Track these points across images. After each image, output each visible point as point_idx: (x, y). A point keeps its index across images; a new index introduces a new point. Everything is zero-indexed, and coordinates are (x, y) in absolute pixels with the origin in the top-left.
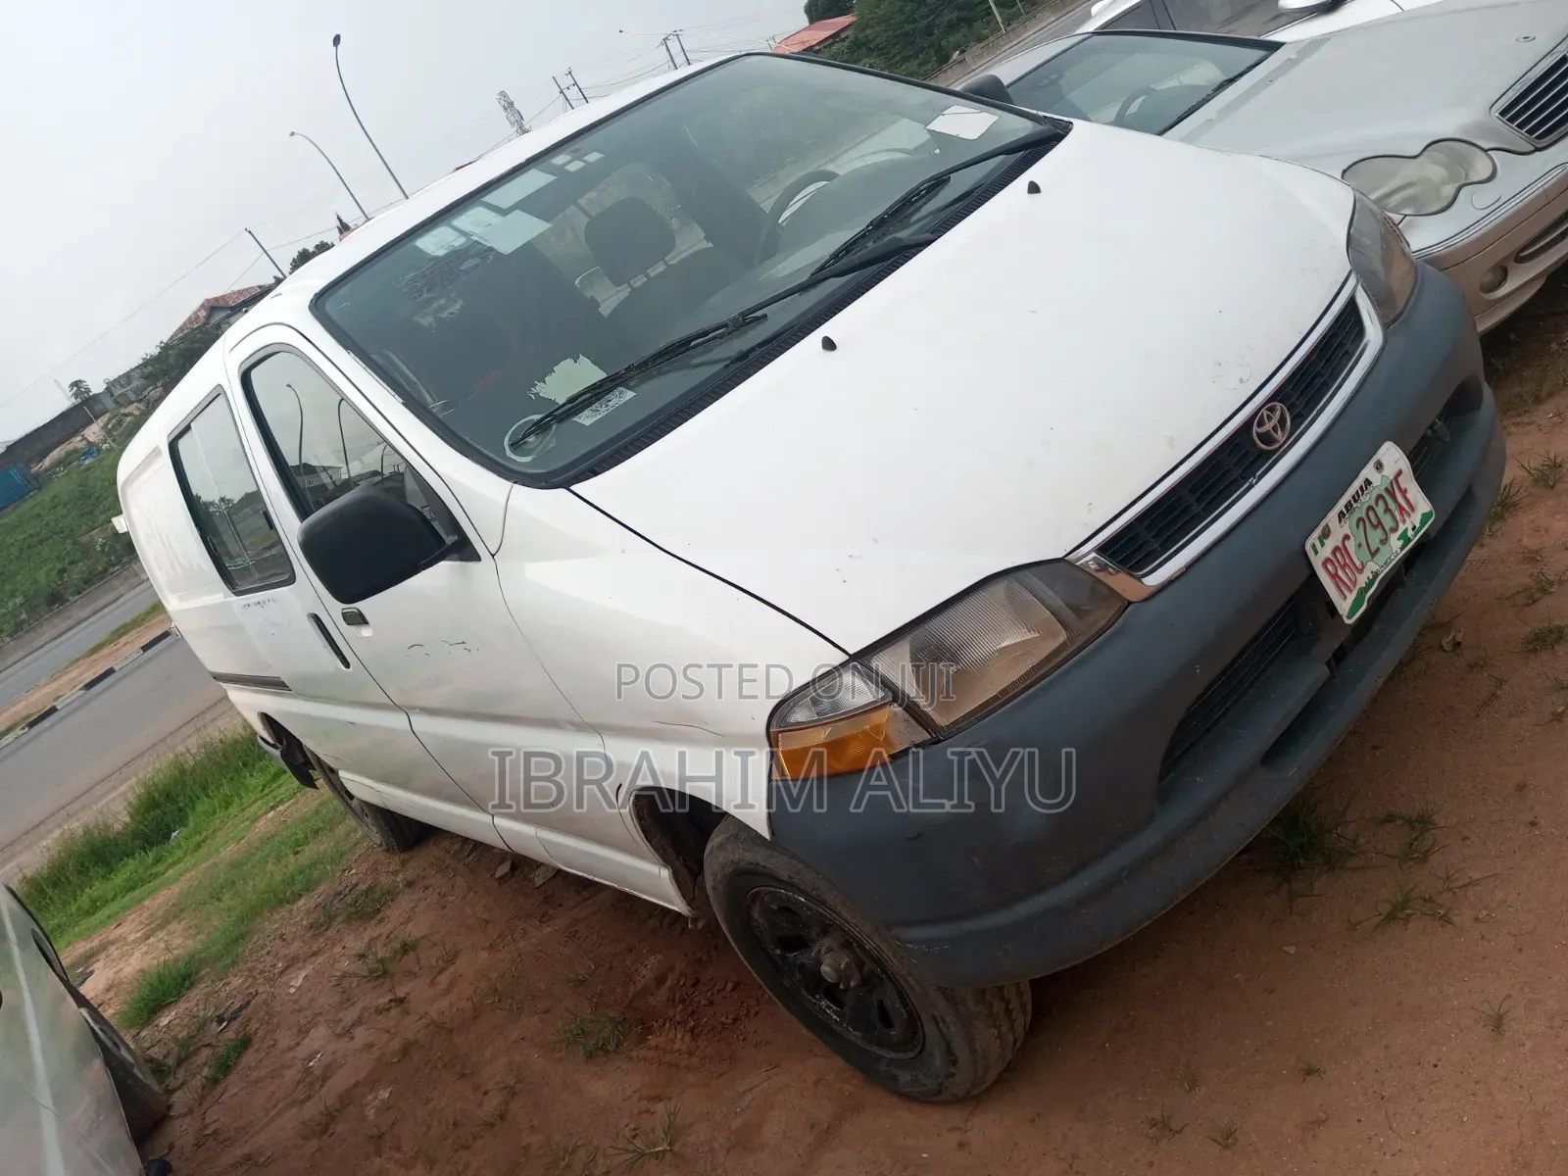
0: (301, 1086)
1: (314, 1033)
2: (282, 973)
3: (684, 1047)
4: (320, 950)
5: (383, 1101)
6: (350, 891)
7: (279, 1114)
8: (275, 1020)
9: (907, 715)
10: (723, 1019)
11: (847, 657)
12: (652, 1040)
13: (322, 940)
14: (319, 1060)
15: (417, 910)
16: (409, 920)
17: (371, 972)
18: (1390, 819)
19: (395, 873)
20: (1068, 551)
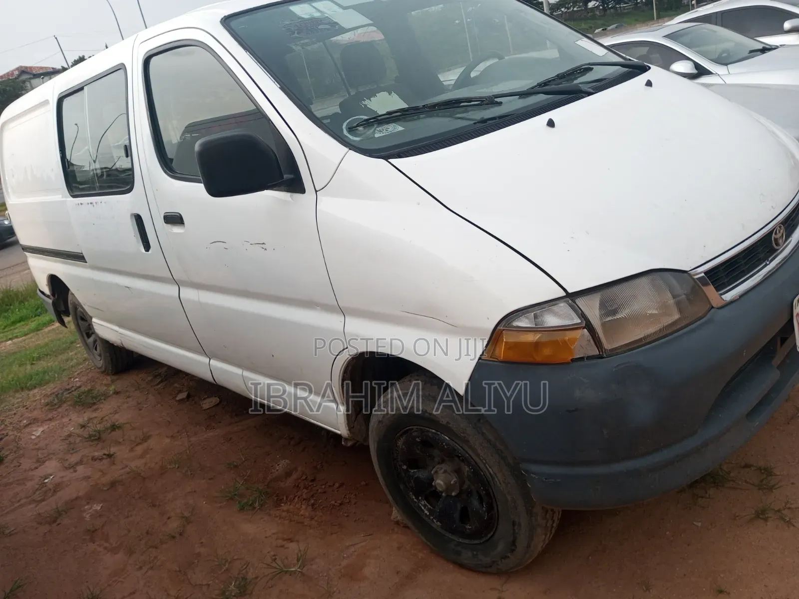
0: (37, 493)
1: (47, 463)
2: (26, 426)
3: (307, 514)
4: (53, 418)
5: (96, 511)
6: (75, 390)
7: (22, 506)
8: (21, 452)
9: (591, 337)
10: (333, 502)
11: (564, 294)
12: (284, 507)
13: (54, 412)
14: (52, 479)
15: (121, 407)
16: (116, 412)
17: (90, 436)
18: (747, 466)
19: (107, 385)
20: (692, 268)
